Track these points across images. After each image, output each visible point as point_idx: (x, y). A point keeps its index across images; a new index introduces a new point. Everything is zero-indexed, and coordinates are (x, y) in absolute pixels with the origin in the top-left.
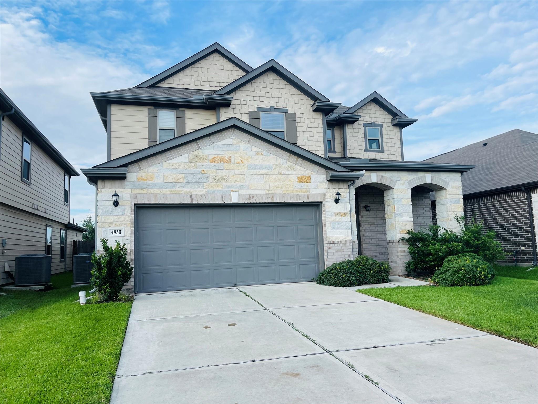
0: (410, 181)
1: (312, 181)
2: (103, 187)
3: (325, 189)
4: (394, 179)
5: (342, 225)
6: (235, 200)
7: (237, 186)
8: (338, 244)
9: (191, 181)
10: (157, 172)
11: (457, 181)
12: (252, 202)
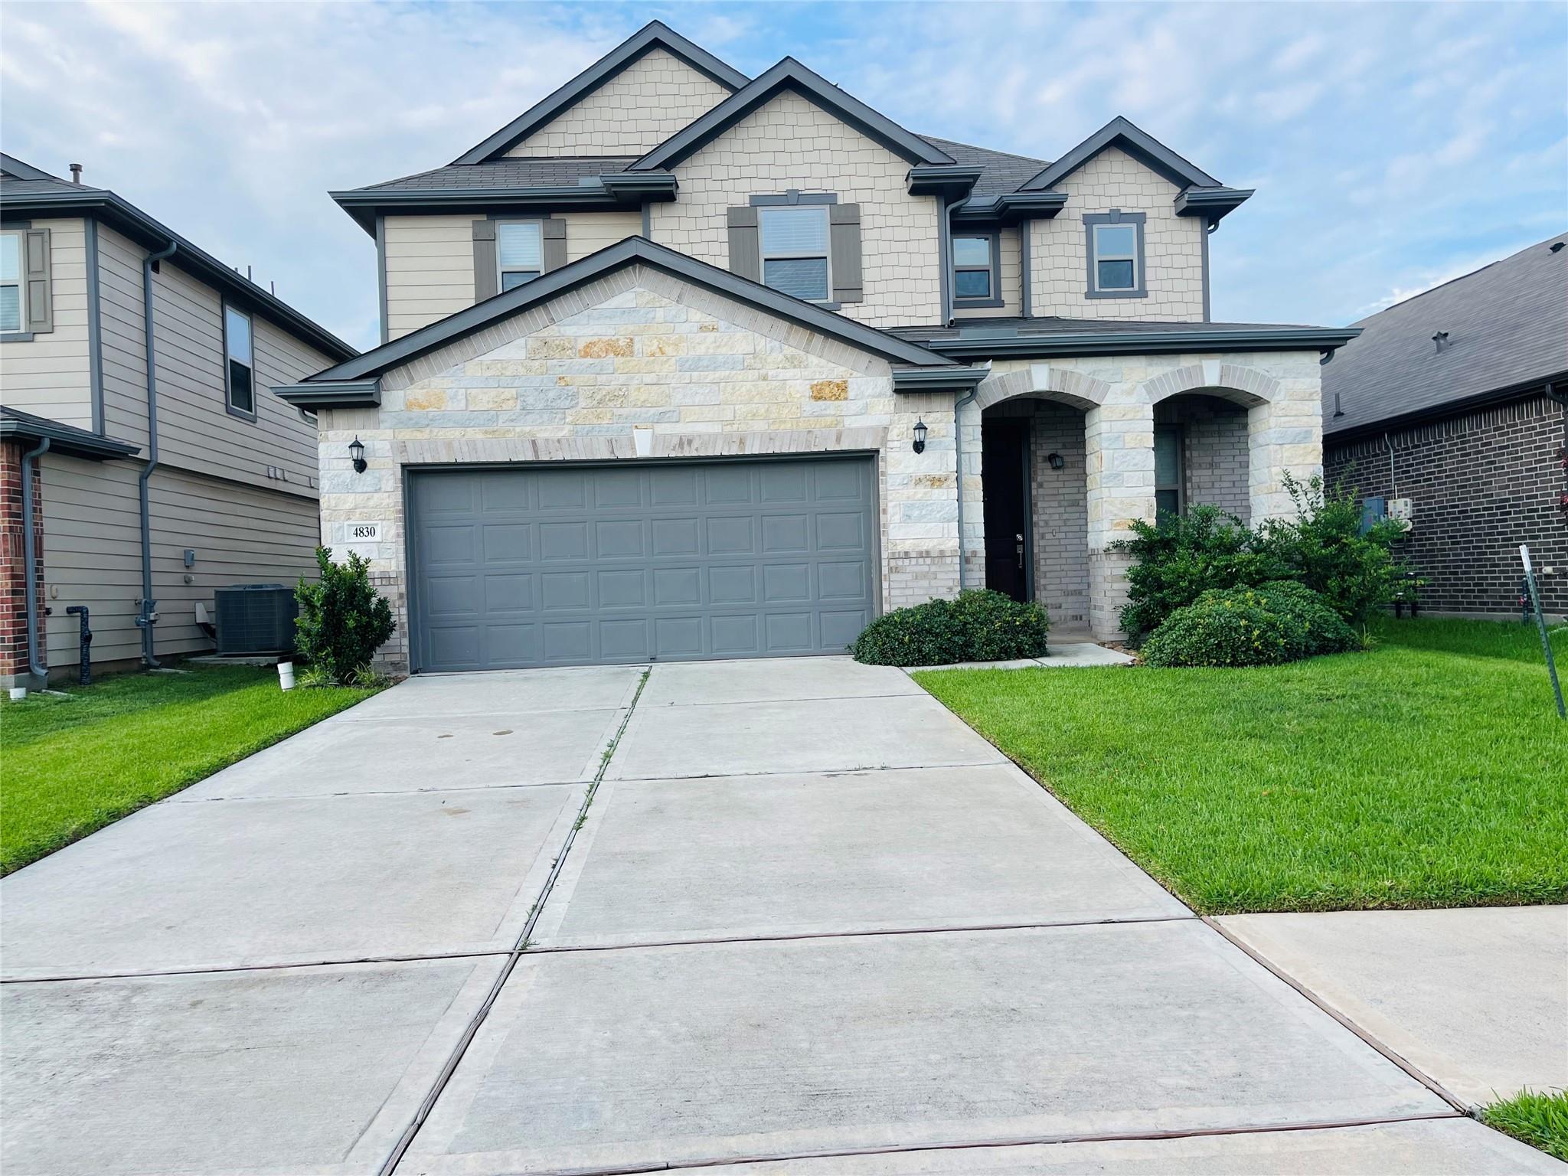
0: (1152, 381)
1: (851, 394)
2: (331, 427)
3: (889, 416)
4: (1101, 379)
5: (932, 511)
6: (643, 450)
7: (649, 415)
8: (921, 561)
9: (533, 405)
10: (453, 385)
11: (1307, 375)
12: (687, 454)
